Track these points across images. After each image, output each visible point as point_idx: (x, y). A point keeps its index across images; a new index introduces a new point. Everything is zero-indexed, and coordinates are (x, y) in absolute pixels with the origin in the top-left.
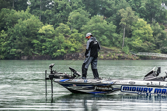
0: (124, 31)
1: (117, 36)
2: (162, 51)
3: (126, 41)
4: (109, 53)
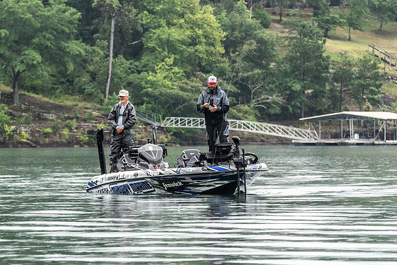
0: (113, 30)
1: (84, 53)
2: (260, 112)
3: (118, 71)
4: (52, 120)
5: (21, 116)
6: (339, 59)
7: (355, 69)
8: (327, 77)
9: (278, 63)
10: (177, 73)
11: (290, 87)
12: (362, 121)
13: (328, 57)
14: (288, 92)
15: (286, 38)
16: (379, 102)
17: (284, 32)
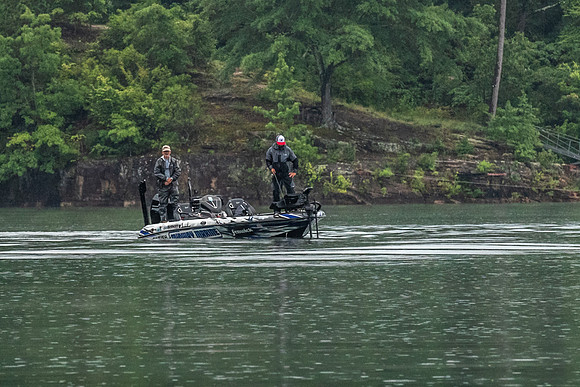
1: (451, 30)
3: (516, 62)
4: (394, 154)
5: (336, 147)
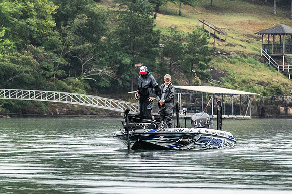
2: (90, 85)
6: (169, 33)
7: (185, 44)
8: (157, 51)
9: (109, 37)
10: (9, 45)
11: (120, 61)
12: (191, 95)
13: (158, 32)
14: (118, 66)
15: (118, 12)
16: (207, 76)
17: (115, 6)
